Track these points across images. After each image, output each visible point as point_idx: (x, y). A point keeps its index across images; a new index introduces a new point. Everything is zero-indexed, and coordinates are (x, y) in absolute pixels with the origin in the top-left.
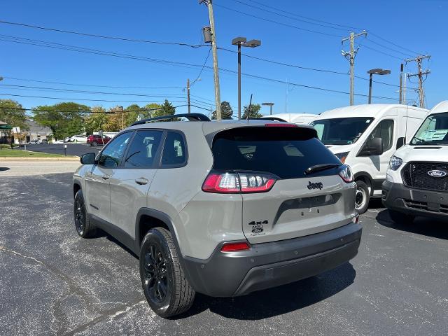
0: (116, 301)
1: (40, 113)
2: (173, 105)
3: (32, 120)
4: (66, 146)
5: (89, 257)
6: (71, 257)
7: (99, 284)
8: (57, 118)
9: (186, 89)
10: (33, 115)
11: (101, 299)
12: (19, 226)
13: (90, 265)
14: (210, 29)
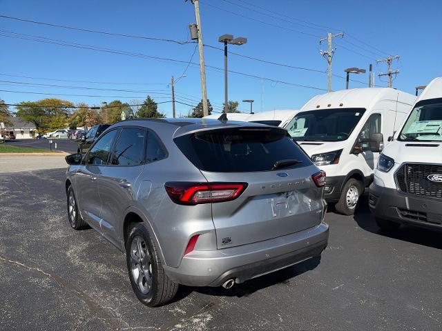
0: (147, 325)
1: (24, 109)
2: (155, 101)
3: (15, 116)
4: (51, 142)
5: (102, 268)
6: (81, 267)
7: (121, 302)
8: (41, 113)
9: (171, 86)
10: (16, 111)
11: (129, 322)
12: (17, 230)
13: (105, 278)
14: (196, 26)
